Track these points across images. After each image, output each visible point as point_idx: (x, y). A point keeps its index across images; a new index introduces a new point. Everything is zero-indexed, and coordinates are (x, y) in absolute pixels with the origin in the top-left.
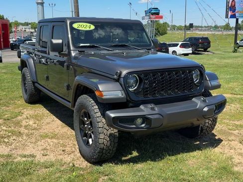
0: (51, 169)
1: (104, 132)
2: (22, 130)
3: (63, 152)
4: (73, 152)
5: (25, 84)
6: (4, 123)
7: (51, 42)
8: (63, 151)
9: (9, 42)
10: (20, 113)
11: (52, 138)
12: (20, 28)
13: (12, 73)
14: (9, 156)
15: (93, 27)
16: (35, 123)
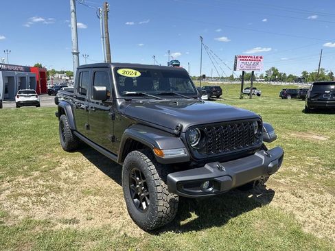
0: (100, 242)
1: (164, 198)
2: (62, 184)
3: (110, 215)
4: (121, 213)
5: (63, 131)
6: (42, 176)
7: (94, 89)
8: (110, 212)
9: (47, 88)
10: (58, 163)
11: (95, 194)
12: (57, 75)
13: (50, 117)
14: (47, 222)
15: (139, 74)
16: (75, 175)
